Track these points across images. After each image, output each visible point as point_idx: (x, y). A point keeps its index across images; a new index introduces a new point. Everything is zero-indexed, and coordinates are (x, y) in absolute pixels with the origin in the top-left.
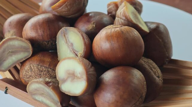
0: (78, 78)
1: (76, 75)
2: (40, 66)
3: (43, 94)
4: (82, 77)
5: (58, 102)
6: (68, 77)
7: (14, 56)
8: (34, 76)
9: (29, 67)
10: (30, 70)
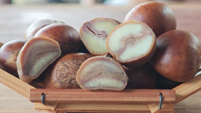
0: (140, 38)
1: (135, 36)
2: (76, 61)
3: (100, 74)
4: (146, 34)
5: (123, 74)
6: (126, 44)
7: (42, 58)
8: (72, 72)
9: (63, 66)
10: (65, 68)
